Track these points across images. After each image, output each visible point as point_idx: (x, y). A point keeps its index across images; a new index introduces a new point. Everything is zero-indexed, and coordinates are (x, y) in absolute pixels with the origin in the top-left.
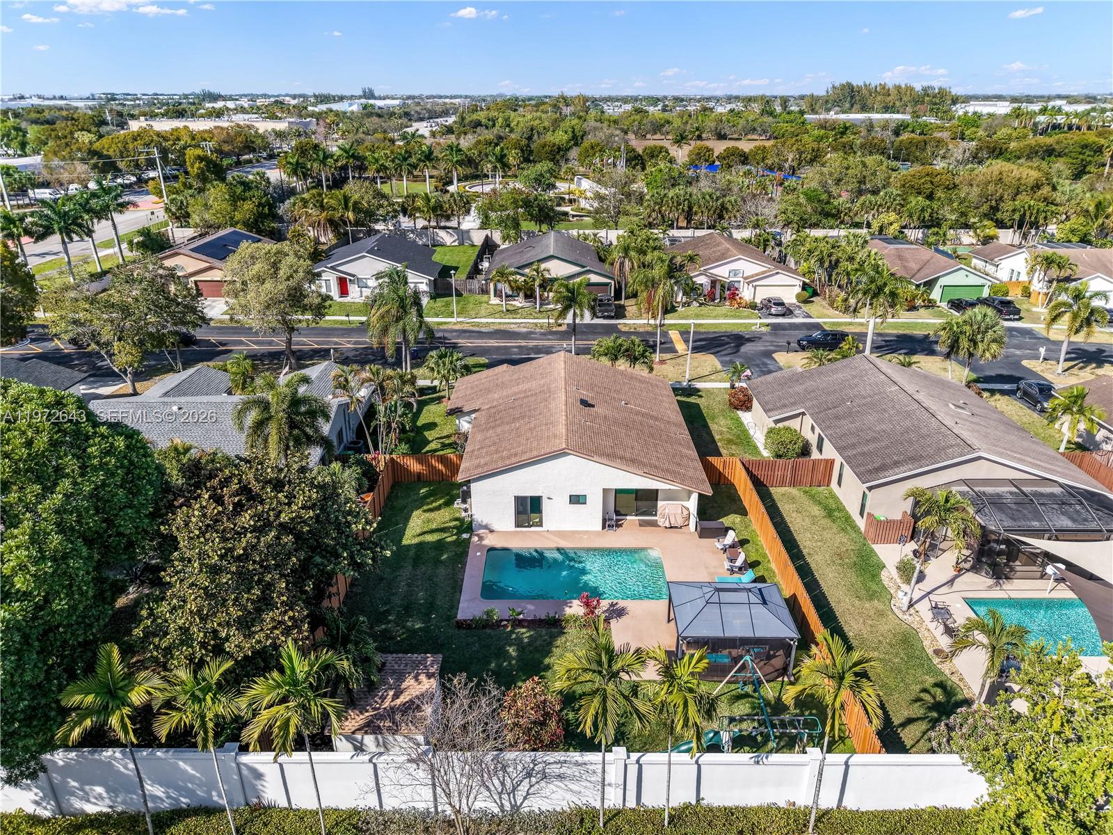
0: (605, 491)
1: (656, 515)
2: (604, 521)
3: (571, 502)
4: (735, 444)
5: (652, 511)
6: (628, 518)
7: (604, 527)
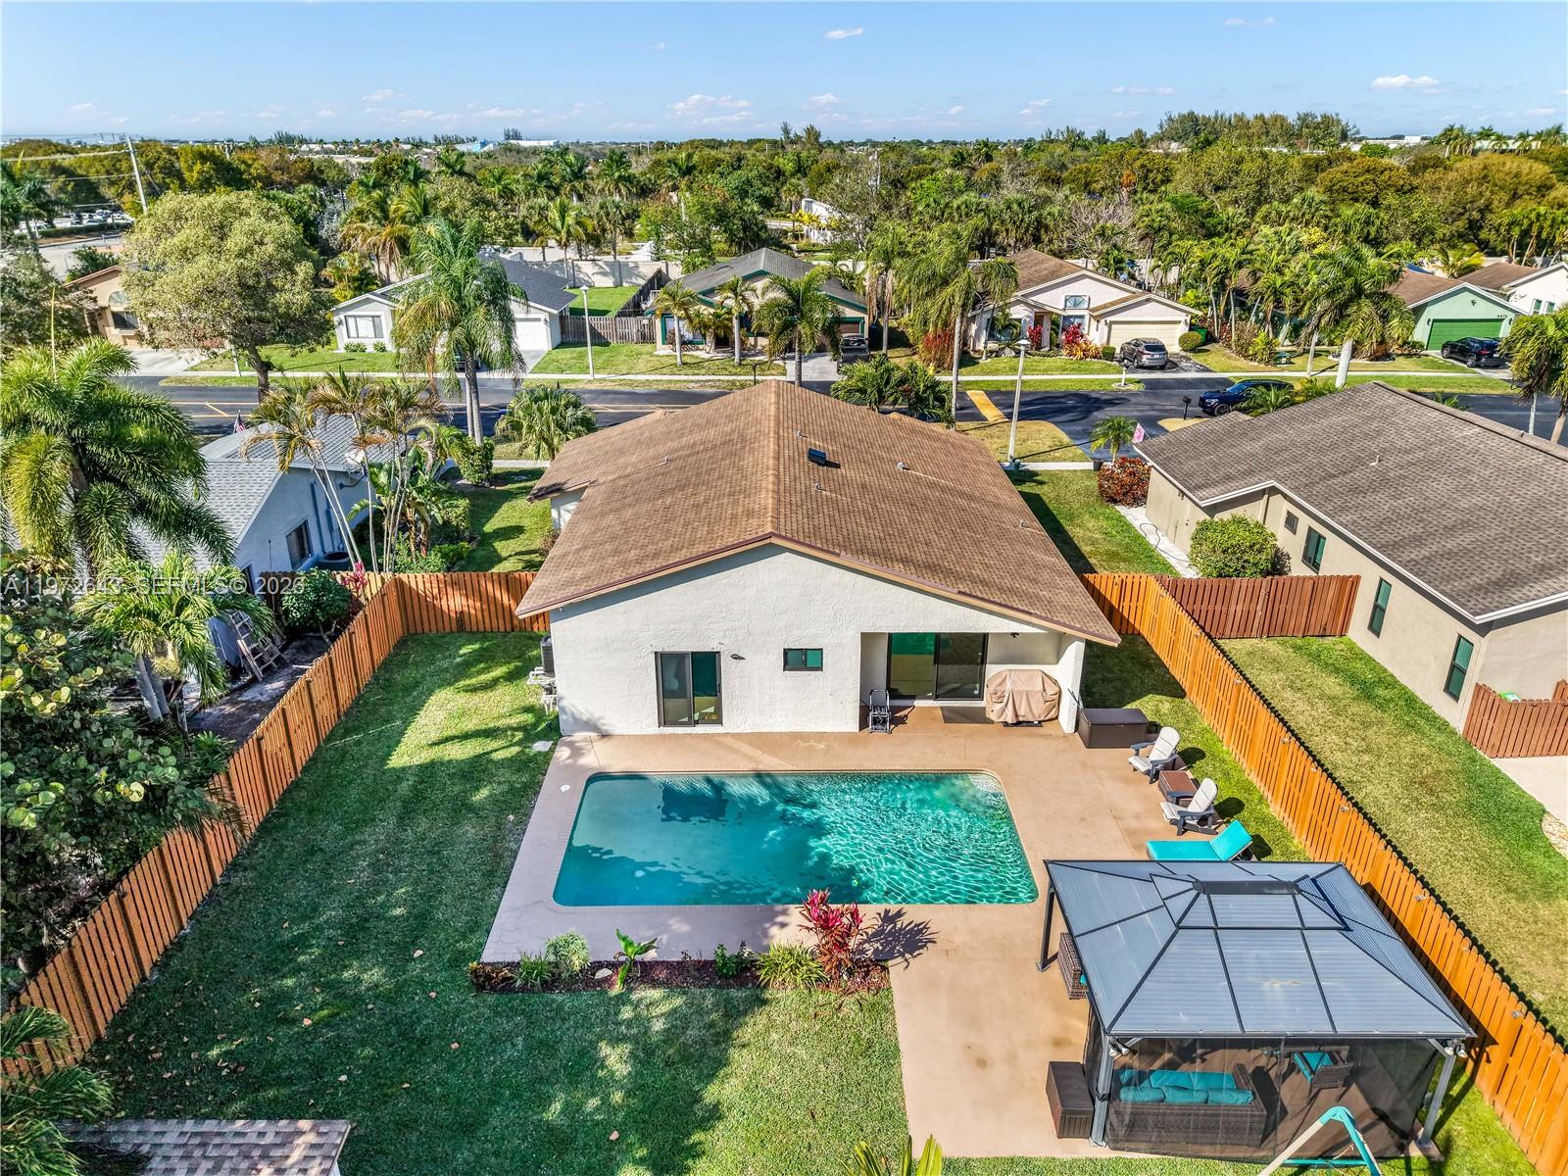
0: (868, 639)
1: (980, 697)
2: (864, 710)
3: (787, 666)
4: (1124, 560)
5: (971, 687)
6: (918, 703)
7: (863, 724)
